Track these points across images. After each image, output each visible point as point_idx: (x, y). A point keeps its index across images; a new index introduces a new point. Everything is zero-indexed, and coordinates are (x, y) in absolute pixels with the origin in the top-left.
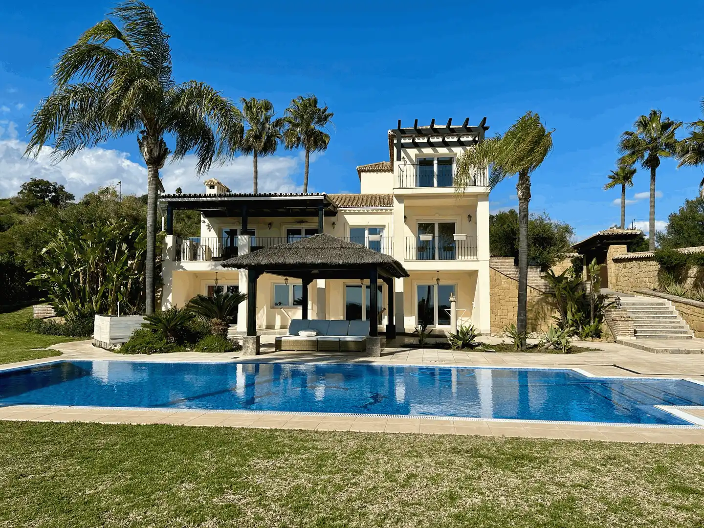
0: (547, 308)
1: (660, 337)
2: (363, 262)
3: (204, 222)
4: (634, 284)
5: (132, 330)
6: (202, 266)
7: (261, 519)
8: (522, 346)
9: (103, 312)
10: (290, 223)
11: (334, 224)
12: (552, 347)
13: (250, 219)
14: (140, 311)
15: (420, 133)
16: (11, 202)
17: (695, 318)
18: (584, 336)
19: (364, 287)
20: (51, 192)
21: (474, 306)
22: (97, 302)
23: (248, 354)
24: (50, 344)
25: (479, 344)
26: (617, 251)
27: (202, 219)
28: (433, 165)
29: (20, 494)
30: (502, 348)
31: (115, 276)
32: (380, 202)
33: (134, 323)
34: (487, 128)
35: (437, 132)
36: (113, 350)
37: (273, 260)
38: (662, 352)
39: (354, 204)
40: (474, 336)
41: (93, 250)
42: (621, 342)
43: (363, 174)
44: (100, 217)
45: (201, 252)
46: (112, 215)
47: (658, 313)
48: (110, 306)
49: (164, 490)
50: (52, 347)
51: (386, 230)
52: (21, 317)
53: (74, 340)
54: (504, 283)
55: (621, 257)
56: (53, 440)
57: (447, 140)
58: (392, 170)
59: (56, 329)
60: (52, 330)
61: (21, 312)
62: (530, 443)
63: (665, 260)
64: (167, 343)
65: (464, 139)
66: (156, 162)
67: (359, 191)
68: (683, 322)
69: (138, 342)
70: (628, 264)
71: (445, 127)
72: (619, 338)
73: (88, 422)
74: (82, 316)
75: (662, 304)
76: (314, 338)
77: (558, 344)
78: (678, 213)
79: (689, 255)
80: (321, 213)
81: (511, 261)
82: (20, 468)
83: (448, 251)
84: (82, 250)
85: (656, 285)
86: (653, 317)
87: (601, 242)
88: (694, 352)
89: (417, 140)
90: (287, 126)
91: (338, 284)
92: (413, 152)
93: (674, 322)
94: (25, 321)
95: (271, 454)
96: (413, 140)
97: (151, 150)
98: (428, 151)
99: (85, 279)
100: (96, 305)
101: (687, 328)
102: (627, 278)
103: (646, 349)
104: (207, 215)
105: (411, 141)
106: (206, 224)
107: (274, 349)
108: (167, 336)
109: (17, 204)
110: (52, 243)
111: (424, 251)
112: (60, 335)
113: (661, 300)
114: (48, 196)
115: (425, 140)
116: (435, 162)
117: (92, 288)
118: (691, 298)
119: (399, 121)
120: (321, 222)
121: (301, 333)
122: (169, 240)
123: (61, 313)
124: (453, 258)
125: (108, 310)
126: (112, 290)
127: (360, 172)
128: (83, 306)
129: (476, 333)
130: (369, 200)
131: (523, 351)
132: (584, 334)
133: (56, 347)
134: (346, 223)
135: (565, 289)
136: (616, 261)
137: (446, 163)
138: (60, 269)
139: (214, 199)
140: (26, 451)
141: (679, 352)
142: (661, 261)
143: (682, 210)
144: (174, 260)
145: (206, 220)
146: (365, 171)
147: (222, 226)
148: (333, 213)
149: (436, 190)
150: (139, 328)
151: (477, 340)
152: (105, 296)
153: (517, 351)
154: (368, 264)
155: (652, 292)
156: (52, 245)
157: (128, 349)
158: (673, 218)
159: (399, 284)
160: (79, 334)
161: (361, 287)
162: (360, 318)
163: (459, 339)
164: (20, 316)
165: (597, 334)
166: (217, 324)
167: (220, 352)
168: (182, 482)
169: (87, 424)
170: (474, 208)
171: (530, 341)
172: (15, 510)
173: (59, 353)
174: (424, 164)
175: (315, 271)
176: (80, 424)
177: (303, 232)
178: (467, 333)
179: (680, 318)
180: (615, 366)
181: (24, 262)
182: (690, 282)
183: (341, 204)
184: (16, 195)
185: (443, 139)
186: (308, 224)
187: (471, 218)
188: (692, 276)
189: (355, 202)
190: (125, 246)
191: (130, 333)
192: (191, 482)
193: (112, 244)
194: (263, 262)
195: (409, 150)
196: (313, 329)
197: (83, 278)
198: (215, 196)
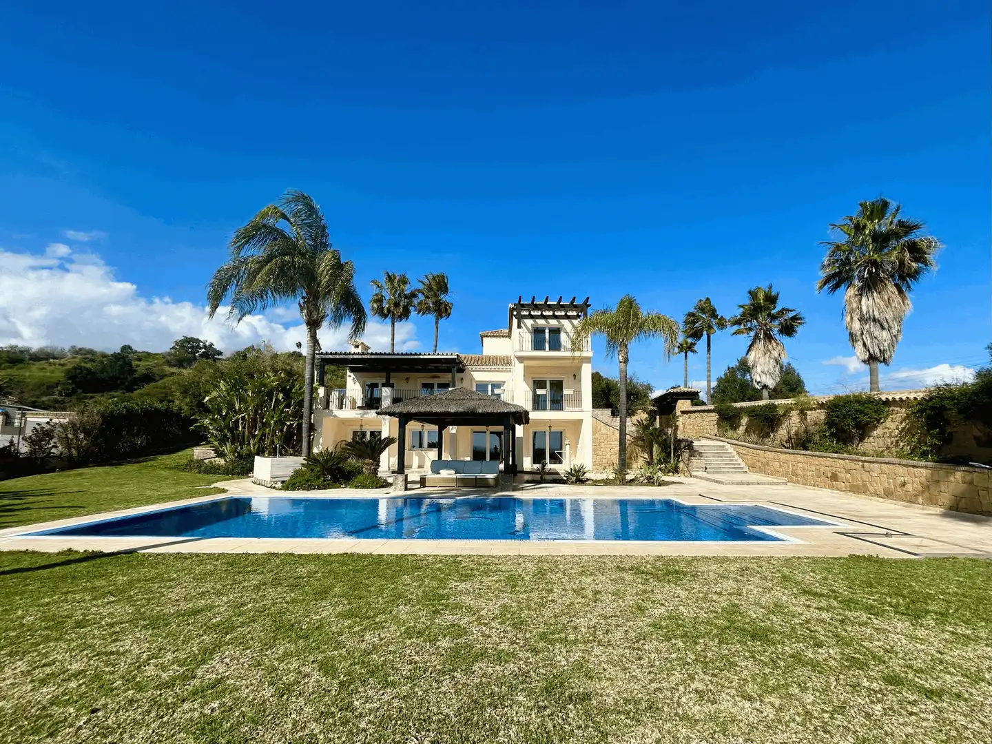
0: (638, 450)
1: (724, 472)
2: (499, 411)
3: (350, 376)
4: (698, 431)
5: (292, 470)
6: (347, 414)
7: (489, 637)
8: (623, 481)
9: (261, 452)
10: (424, 378)
11: (462, 379)
12: (646, 481)
13: (392, 374)
14: (297, 453)
15: (536, 307)
16: (163, 356)
17: (749, 457)
18: (666, 472)
19: (488, 432)
20: (201, 348)
21: (579, 448)
22: (254, 445)
23: (398, 491)
24: (213, 483)
25: (588, 480)
26: (684, 405)
27: (348, 373)
28: (545, 333)
29: (249, 622)
30: (607, 482)
31: (272, 422)
32: (501, 362)
33: (292, 464)
34: (589, 305)
35: (550, 307)
36: (274, 488)
37: (423, 409)
38: (730, 484)
39: (479, 363)
40: (585, 473)
41: (253, 400)
42: (696, 477)
43: (485, 339)
44: (258, 370)
45: (347, 402)
46: (269, 369)
47: (721, 453)
48: (267, 448)
49: (384, 613)
50: (215, 485)
51: (506, 384)
52: (181, 459)
53: (233, 479)
54: (604, 429)
55: (687, 409)
56: (255, 571)
57: (556, 313)
58: (509, 336)
59: (216, 469)
60: (212, 470)
61: (180, 453)
62: (675, 561)
63: (722, 412)
64: (324, 481)
65: (570, 313)
66: (314, 325)
67: (482, 352)
68: (740, 461)
69: (298, 480)
70: (693, 416)
71: (556, 303)
72: (694, 473)
73: (282, 553)
74: (240, 457)
75: (724, 446)
76: (454, 476)
77: (651, 479)
78: (723, 377)
79: (742, 409)
80: (454, 370)
81: (609, 411)
82: (236, 598)
83: (557, 404)
84: (242, 400)
85: (715, 431)
86: (718, 457)
87: (672, 398)
88: (753, 484)
89: (532, 313)
90: (421, 297)
91: (466, 431)
92: (529, 322)
93: (732, 460)
94: (185, 461)
95: (465, 578)
96: (530, 313)
97: (311, 313)
98: (541, 322)
99: (245, 425)
100: (254, 448)
101: (743, 465)
102: (691, 427)
103: (717, 482)
104: (352, 370)
105: (528, 313)
106: (351, 378)
107: (419, 486)
108: (324, 474)
109: (169, 358)
110: (215, 392)
111: (538, 403)
112: (220, 474)
113: (722, 444)
114: (198, 352)
115: (539, 313)
116: (547, 331)
117: (250, 433)
118: (744, 442)
119: (520, 297)
120: (453, 378)
121: (441, 471)
122: (321, 391)
123: (220, 454)
124: (561, 409)
125: (264, 452)
126: (269, 434)
127: (482, 337)
128: (242, 448)
129: (586, 470)
130: (491, 360)
131: (624, 485)
132: (667, 471)
133: (220, 485)
134: (472, 379)
135: (651, 434)
136: (683, 412)
137: (556, 332)
138: (221, 416)
139: (358, 357)
140: (233, 581)
141: (741, 483)
142: (720, 413)
143: (725, 374)
144: (326, 409)
145: (352, 374)
146: (487, 336)
147: (366, 380)
148: (462, 371)
149: (547, 353)
150: (299, 467)
151: (587, 476)
152: (262, 439)
153: (619, 485)
154: (504, 413)
155: (714, 437)
156: (215, 394)
157: (288, 485)
158: (720, 380)
159: (519, 430)
160: (238, 474)
161: (486, 432)
162: (485, 459)
163: (573, 475)
164: (181, 457)
165: (676, 470)
166: (369, 464)
167: (372, 488)
168: (398, 605)
169: (281, 555)
170: (580, 368)
171: (629, 477)
172: (252, 639)
173: (224, 491)
174: (538, 332)
175: (449, 419)
176: (276, 555)
177: (436, 386)
178: (579, 470)
179: (737, 457)
180: (700, 495)
181: (181, 409)
182: (742, 429)
183: (468, 362)
184: (168, 350)
185: (554, 313)
186: (440, 379)
187: (576, 376)
188: (744, 424)
189: (480, 361)
190: (281, 396)
191: (290, 472)
192: (406, 605)
193: (270, 394)
194: (413, 411)
195: (525, 320)
196: (451, 468)
197: (242, 423)
198: (358, 354)
